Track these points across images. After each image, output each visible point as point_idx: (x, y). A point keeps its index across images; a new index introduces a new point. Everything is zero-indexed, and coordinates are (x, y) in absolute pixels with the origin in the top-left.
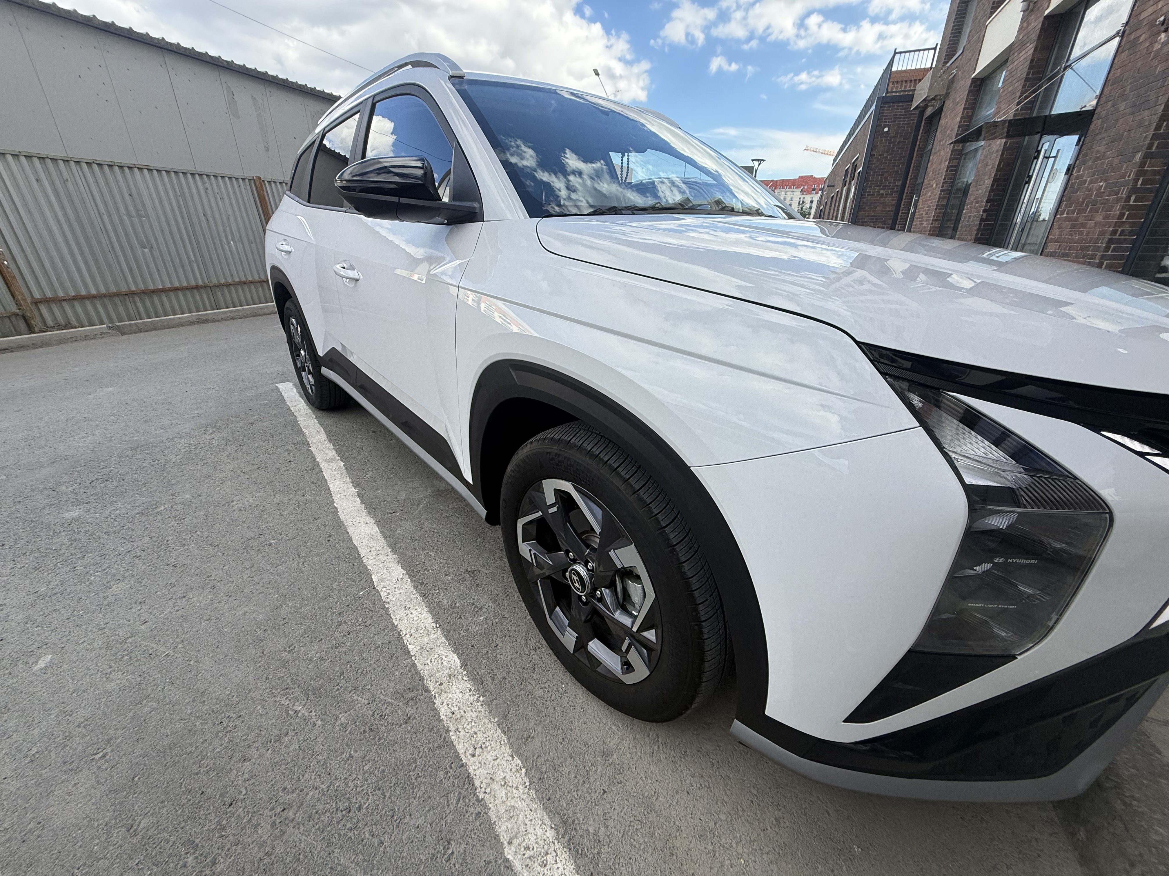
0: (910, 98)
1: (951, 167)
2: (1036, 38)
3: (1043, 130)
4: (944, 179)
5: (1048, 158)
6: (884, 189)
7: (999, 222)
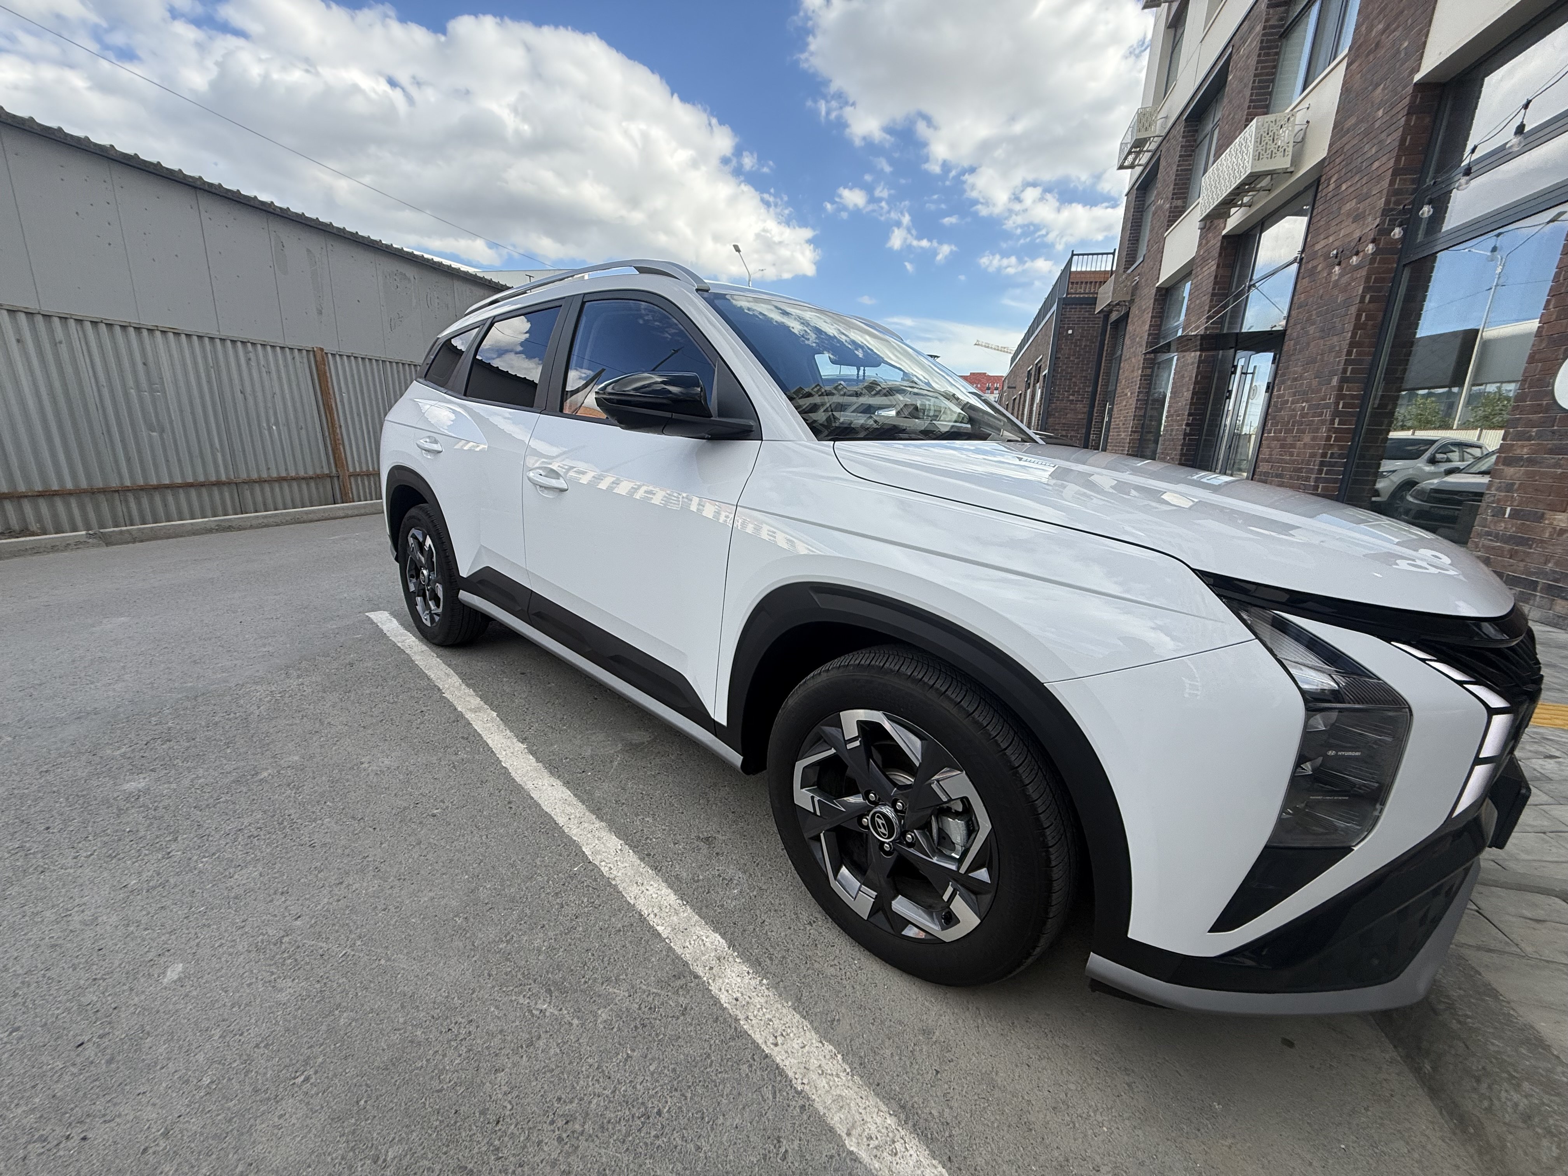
0: (1093, 302)
1: (1145, 376)
2: (1217, 255)
3: (1236, 345)
4: (1139, 388)
5: (1246, 374)
6: (1073, 395)
7: (1204, 437)
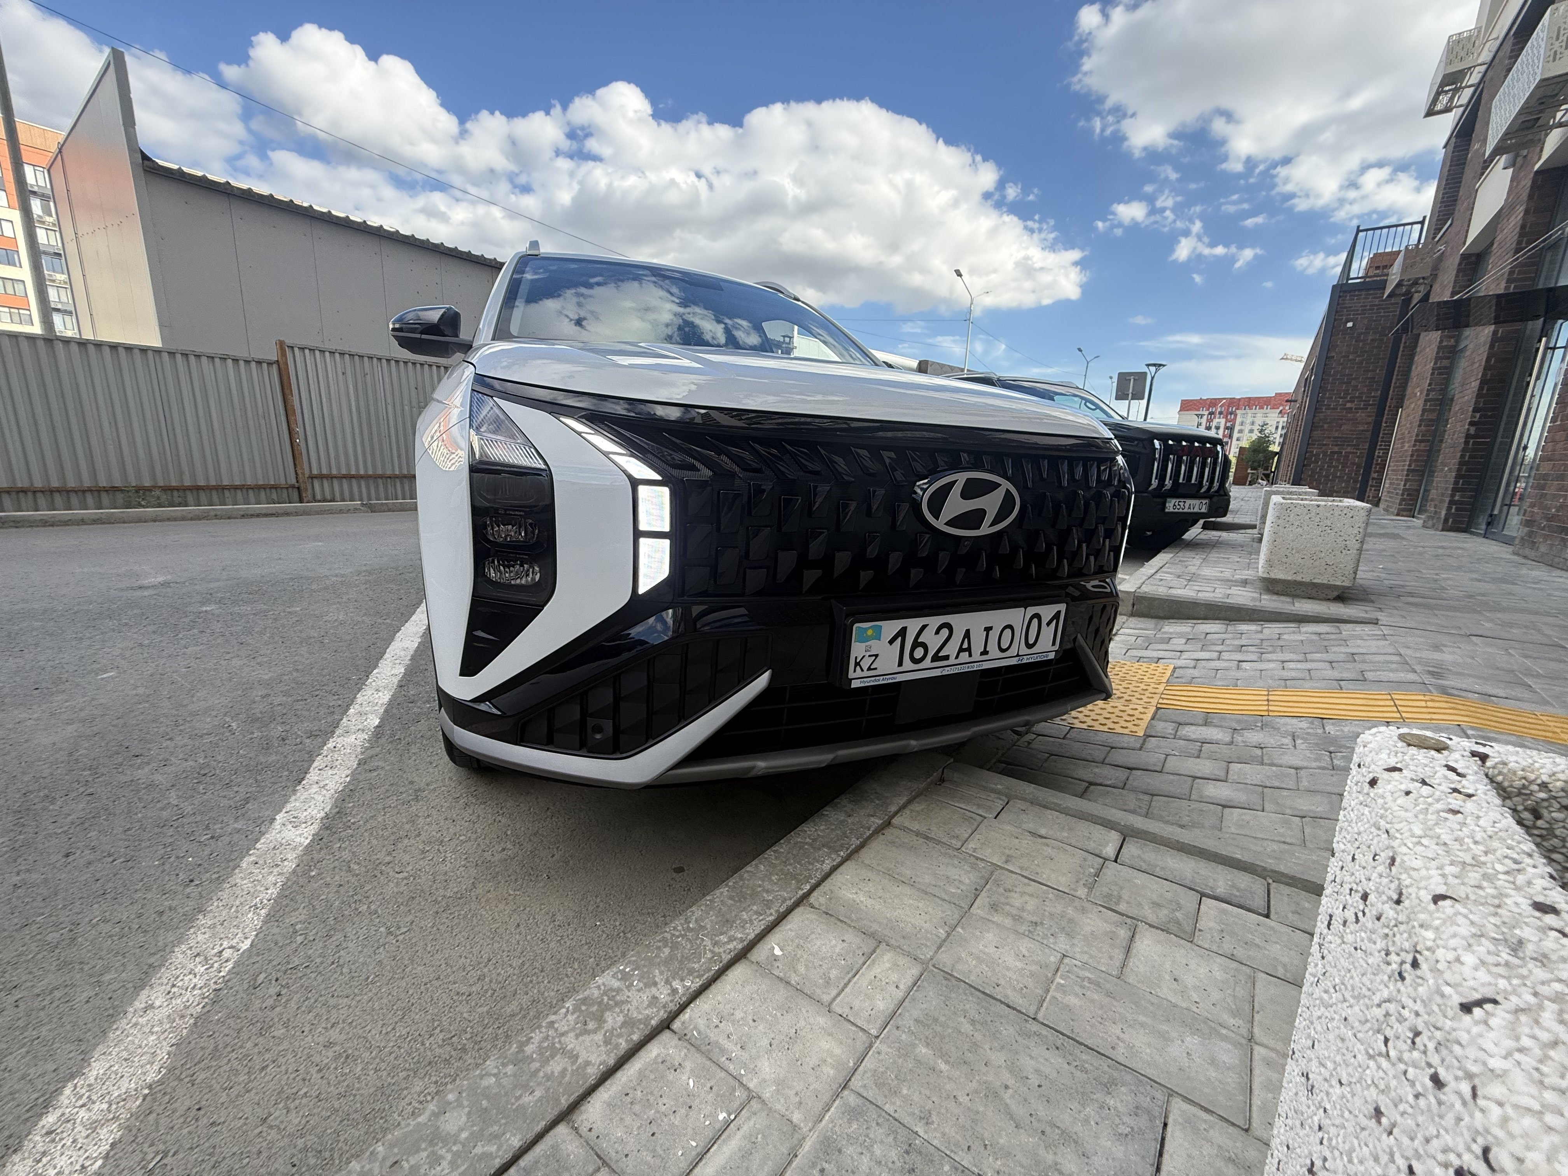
0: (1383, 285)
1: (1440, 368)
2: (1525, 198)
3: (1546, 313)
4: (1430, 385)
6: (1352, 401)
7: (1499, 439)
